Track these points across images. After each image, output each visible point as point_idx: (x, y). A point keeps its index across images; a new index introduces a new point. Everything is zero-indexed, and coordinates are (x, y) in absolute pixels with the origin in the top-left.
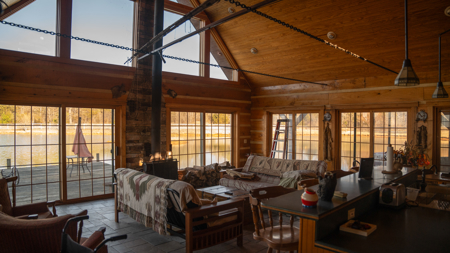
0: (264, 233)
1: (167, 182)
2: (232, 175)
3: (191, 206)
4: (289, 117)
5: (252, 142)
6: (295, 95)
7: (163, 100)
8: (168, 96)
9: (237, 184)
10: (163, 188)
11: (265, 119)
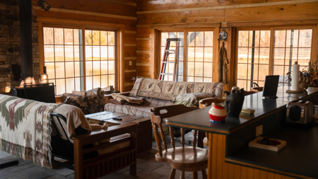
0: (166, 154)
1: (50, 106)
2: (119, 100)
3: (80, 132)
4: (180, 35)
5: (138, 64)
6: (187, 11)
7: (34, 13)
8: (39, 8)
9: (125, 109)
10: (46, 113)
11: (152, 38)
